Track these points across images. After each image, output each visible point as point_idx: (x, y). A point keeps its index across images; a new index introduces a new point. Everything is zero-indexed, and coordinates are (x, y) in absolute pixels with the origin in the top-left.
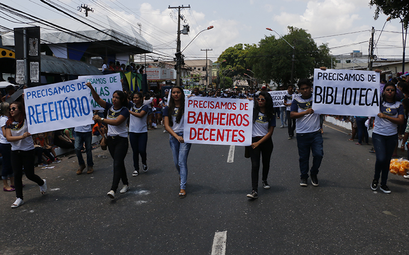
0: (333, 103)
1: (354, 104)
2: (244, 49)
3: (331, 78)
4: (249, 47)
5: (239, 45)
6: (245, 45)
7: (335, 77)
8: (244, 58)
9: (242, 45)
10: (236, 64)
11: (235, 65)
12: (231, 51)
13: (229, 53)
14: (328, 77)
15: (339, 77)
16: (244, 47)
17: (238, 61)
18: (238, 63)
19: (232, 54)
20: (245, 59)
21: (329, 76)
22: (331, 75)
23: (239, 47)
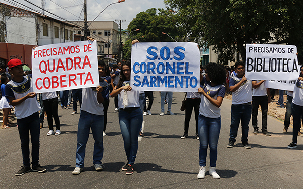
0: (262, 71)
1: (279, 71)
2: (157, 14)
3: (259, 51)
4: (163, 12)
5: (152, 9)
6: (159, 10)
7: (263, 50)
8: (157, 24)
9: (155, 9)
10: (149, 31)
11: (148, 33)
12: (143, 16)
13: (140, 19)
14: (257, 50)
15: (266, 50)
16: (158, 12)
17: (150, 28)
18: (151, 30)
19: (144, 20)
20: (159, 26)
21: (259, 50)
22: (259, 49)
23: (152, 12)
